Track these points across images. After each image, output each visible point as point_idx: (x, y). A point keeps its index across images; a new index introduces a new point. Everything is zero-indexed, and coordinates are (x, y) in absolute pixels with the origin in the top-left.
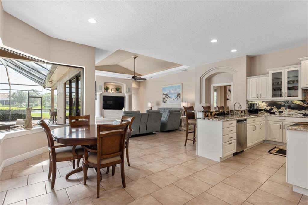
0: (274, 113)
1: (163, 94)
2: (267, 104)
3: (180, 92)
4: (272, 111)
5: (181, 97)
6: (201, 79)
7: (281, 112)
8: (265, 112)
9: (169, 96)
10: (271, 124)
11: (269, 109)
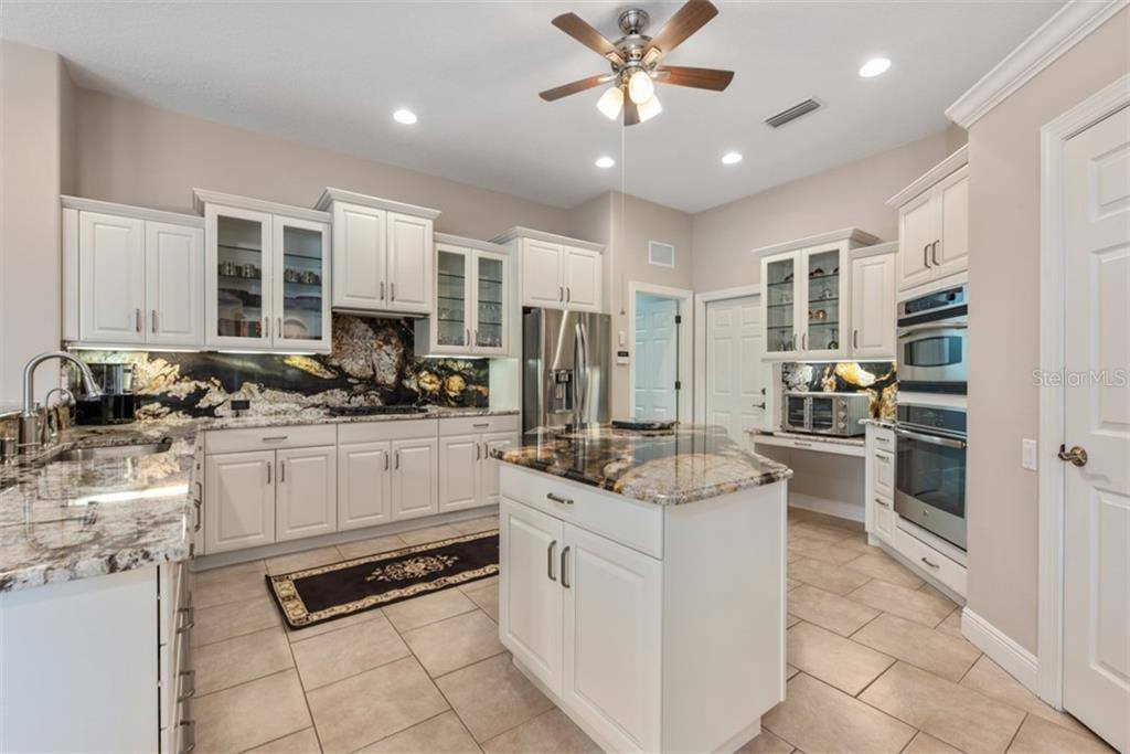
0: (210, 411)
2: (177, 367)
4: (203, 404)
7: (240, 407)
8: (167, 409)
10: (224, 467)
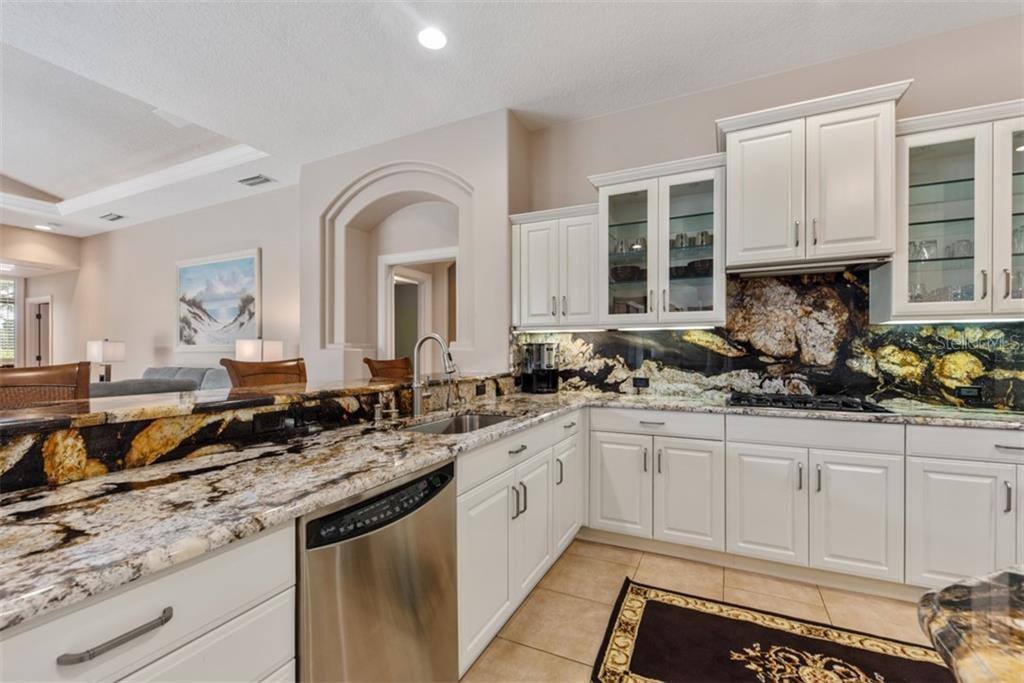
0: (615, 387)
1: (183, 300)
2: (591, 345)
3: (254, 291)
4: (610, 380)
5: (257, 317)
6: (327, 224)
7: (641, 384)
8: (584, 383)
9: (204, 311)
10: (606, 446)
11: (600, 370)
